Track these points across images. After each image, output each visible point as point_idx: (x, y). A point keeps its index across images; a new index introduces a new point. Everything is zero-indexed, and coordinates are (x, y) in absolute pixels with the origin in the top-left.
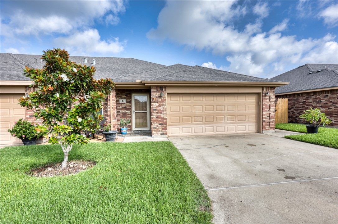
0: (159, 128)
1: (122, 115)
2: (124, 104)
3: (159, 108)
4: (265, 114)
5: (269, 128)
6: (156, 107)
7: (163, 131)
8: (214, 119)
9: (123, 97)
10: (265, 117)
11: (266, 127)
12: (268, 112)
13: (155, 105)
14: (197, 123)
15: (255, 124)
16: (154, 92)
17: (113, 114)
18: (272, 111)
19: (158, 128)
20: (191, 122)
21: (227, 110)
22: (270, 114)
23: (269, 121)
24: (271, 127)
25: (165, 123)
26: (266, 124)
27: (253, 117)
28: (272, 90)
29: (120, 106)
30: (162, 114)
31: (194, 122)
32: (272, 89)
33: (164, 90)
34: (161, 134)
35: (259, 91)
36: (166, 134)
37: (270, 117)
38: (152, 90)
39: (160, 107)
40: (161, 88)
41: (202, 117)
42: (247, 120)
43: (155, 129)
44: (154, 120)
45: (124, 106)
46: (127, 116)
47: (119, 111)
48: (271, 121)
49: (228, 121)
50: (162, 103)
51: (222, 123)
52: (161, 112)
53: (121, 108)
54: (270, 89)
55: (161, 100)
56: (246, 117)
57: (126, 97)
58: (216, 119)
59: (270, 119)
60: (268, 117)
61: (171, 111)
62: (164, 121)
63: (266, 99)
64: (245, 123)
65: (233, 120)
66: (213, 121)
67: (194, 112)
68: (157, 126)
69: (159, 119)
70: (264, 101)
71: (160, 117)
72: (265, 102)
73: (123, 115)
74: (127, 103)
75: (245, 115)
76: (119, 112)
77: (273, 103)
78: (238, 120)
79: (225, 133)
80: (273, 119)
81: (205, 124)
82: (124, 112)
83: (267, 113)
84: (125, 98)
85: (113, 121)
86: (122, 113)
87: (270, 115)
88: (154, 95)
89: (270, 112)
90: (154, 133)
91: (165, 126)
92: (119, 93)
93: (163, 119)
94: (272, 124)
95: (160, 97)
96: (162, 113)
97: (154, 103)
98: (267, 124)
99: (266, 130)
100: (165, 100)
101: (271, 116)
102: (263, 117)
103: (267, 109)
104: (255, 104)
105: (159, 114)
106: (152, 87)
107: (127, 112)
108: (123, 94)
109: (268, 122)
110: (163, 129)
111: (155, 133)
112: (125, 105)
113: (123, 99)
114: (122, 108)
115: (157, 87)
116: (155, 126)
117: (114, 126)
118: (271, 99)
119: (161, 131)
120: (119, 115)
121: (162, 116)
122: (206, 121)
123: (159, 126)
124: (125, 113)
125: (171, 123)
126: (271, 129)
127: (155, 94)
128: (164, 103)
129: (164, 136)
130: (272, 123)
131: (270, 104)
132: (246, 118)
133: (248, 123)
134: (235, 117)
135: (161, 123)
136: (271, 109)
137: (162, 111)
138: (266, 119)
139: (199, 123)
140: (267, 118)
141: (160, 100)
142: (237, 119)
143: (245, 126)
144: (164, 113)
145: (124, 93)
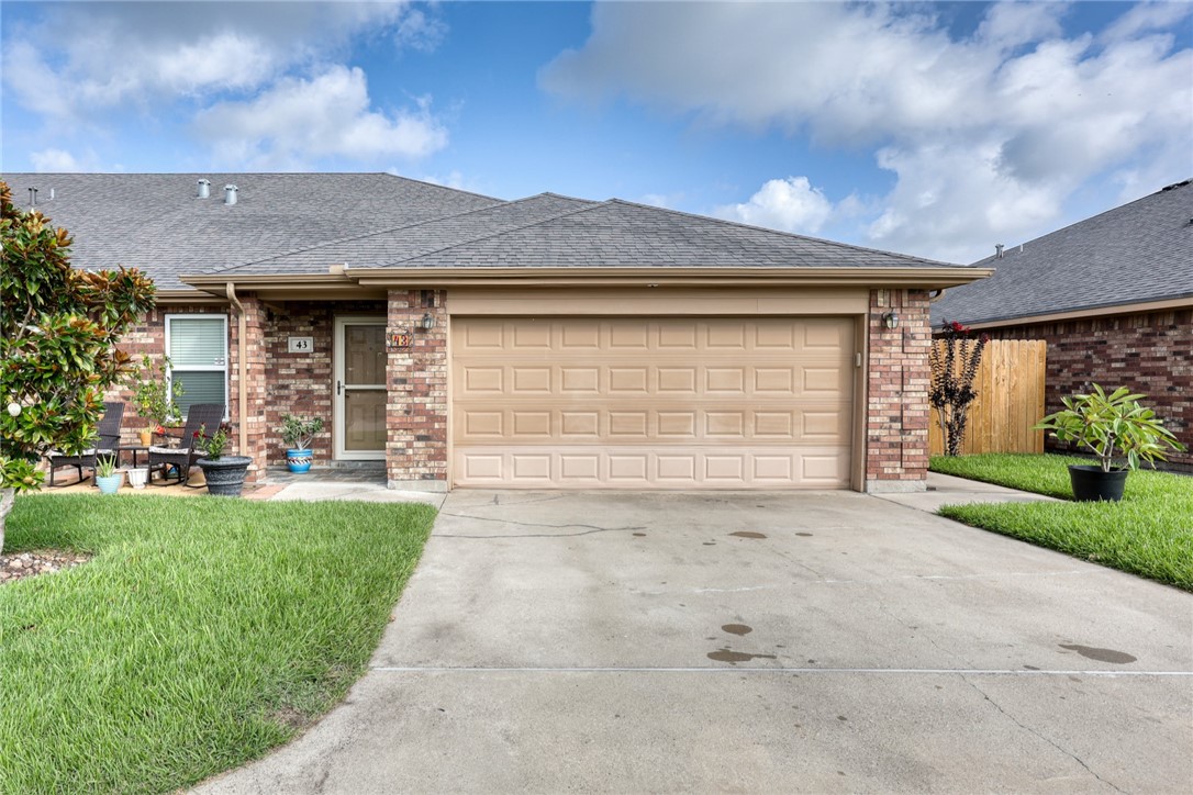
0: (415, 454)
1: (296, 397)
2: (306, 356)
3: (417, 374)
4: (879, 407)
5: (898, 470)
6: (404, 369)
7: (432, 464)
8: (650, 426)
9: (301, 329)
10: (878, 420)
11: (883, 464)
12: (896, 400)
13: (400, 362)
14: (576, 440)
15: (835, 450)
16: (399, 311)
17: (249, 394)
18: (914, 394)
19: (410, 452)
20: (551, 433)
21: (709, 389)
22: (903, 407)
23: (898, 439)
24: (905, 464)
25: (442, 436)
26: (884, 451)
27: (829, 420)
28: (917, 304)
29: (288, 366)
30: (428, 400)
31: (564, 433)
32: (920, 297)
33: (437, 302)
34: (424, 477)
35: (857, 305)
36: (443, 476)
37: (905, 420)
38: (393, 304)
39: (422, 370)
40: (426, 294)
41: (595, 414)
42: (799, 430)
43: (401, 458)
44: (397, 421)
45: (305, 367)
46: (316, 403)
47: (286, 382)
48: (910, 438)
49: (709, 433)
50: (428, 356)
51: (682, 440)
52: (424, 388)
53: (294, 372)
54: (905, 297)
55: (427, 342)
56: (792, 419)
57: (312, 328)
58: (657, 425)
59: (903, 431)
60: (893, 419)
61: (470, 386)
62: (436, 426)
63: (888, 343)
64: (789, 444)
65: (733, 430)
66: (644, 430)
67: (562, 392)
68: (409, 444)
69: (418, 419)
70: (878, 351)
71: (420, 411)
72: (880, 355)
73: (299, 399)
74: (317, 355)
75: (791, 412)
76: (286, 387)
77: (920, 362)
78: (757, 433)
79: (697, 484)
80: (918, 432)
81: (608, 442)
82: (302, 387)
83: (891, 404)
84: (309, 334)
85: (250, 419)
86: (298, 392)
87: (906, 413)
88: (400, 323)
89: (906, 401)
90: (395, 471)
91: (440, 444)
92: (286, 313)
93: (433, 417)
94: (913, 452)
95: (422, 330)
96: (427, 395)
97: (398, 356)
98: (890, 452)
99: (881, 476)
100: (443, 342)
101: (911, 418)
102: (871, 419)
103: (891, 387)
104: (837, 363)
105: (417, 400)
106: (390, 292)
107: (316, 387)
108: (302, 318)
109: (892, 445)
110: (431, 458)
111: (402, 471)
112: (308, 361)
113: (302, 340)
114: (299, 371)
115: (412, 290)
116: (399, 445)
117: (253, 439)
118: (913, 343)
119: (425, 466)
120: (287, 398)
121: (429, 406)
122: (612, 433)
123: (416, 444)
124: (310, 392)
125: (469, 436)
126: (910, 476)
127: (400, 320)
128: (438, 356)
129: (436, 484)
130: (915, 447)
131: (905, 362)
132: (792, 424)
133: (802, 443)
134: (739, 419)
135: (422, 432)
136: (912, 388)
137: (429, 386)
138: (885, 432)
139: (584, 439)
140: (890, 428)
141: (422, 343)
142: (753, 425)
143: (790, 456)
144: (436, 394)
145: (307, 314)
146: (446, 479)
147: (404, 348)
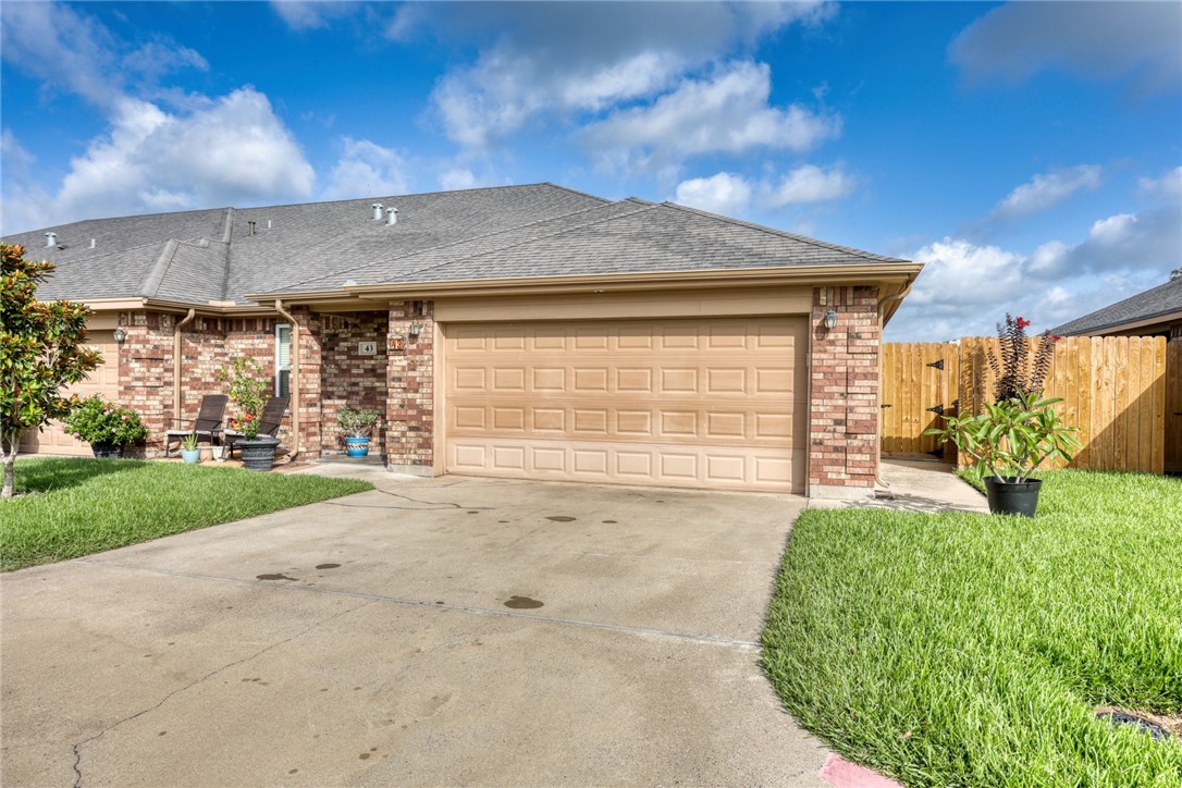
0: (407, 442)
1: (363, 393)
2: (371, 358)
3: (411, 374)
4: (822, 409)
5: (843, 476)
6: (399, 369)
7: (420, 451)
8: (610, 423)
9: (368, 335)
10: (821, 422)
11: (827, 468)
12: (841, 402)
13: (398, 363)
14: (546, 435)
15: (789, 453)
16: (398, 319)
17: (300, 389)
18: (860, 397)
19: (404, 440)
20: (525, 428)
21: (664, 389)
22: (848, 410)
23: (843, 443)
24: (852, 470)
25: (428, 427)
26: (827, 456)
27: (786, 420)
28: (864, 301)
29: (358, 367)
30: (418, 395)
31: (536, 428)
32: (867, 293)
33: (424, 312)
34: (414, 462)
35: (800, 305)
36: (429, 463)
37: (850, 424)
38: (393, 314)
39: (414, 370)
40: (418, 305)
41: (562, 411)
42: (753, 432)
43: (397, 445)
44: (395, 413)
45: (370, 367)
46: (378, 398)
47: (357, 380)
48: (856, 443)
49: (664, 432)
50: (418, 358)
51: (639, 438)
52: (415, 386)
53: (362, 371)
54: (850, 295)
55: (418, 346)
56: (745, 420)
57: (375, 334)
58: (616, 423)
59: (848, 435)
60: (838, 422)
61: (462, 385)
62: (424, 418)
63: (832, 343)
64: (742, 445)
65: (686, 429)
66: (605, 428)
67: (534, 391)
68: (403, 434)
69: (410, 412)
70: (820, 352)
71: (412, 404)
72: (823, 356)
73: (366, 394)
74: (380, 357)
75: (744, 413)
76: (356, 384)
77: (868, 363)
78: (710, 433)
79: (653, 481)
80: (865, 437)
81: (573, 438)
82: (368, 384)
83: (835, 407)
84: (373, 339)
86: (365, 388)
87: (850, 416)
88: (398, 330)
89: (851, 403)
90: (393, 456)
91: (426, 434)
92: (358, 321)
93: (422, 412)
94: (858, 457)
95: (413, 337)
96: (416, 391)
97: (396, 358)
98: (834, 456)
99: (825, 481)
100: (430, 346)
101: (856, 422)
102: (814, 422)
103: (835, 389)
104: (792, 364)
105: (410, 395)
106: (391, 303)
107: (378, 384)
108: (369, 325)
109: (836, 449)
110: (420, 446)
111: (397, 456)
112: (373, 362)
113: (369, 344)
114: (366, 371)
115: (407, 302)
116: (396, 434)
118: (858, 342)
119: (415, 453)
120: (357, 393)
121: (418, 401)
122: (576, 429)
123: (408, 434)
124: (374, 389)
125: (459, 428)
126: (856, 482)
127: (398, 328)
128: (426, 358)
129: (424, 469)
130: (860, 451)
131: (850, 363)
132: (745, 425)
133: (754, 445)
134: (691, 417)
135: (413, 424)
136: (858, 390)
137: (419, 384)
138: (829, 436)
139: (552, 434)
140: (835, 431)
141: (414, 347)
142: (706, 425)
143: (744, 457)
144: (424, 391)
145: (372, 322)
146: (431, 465)
147: (400, 351)
